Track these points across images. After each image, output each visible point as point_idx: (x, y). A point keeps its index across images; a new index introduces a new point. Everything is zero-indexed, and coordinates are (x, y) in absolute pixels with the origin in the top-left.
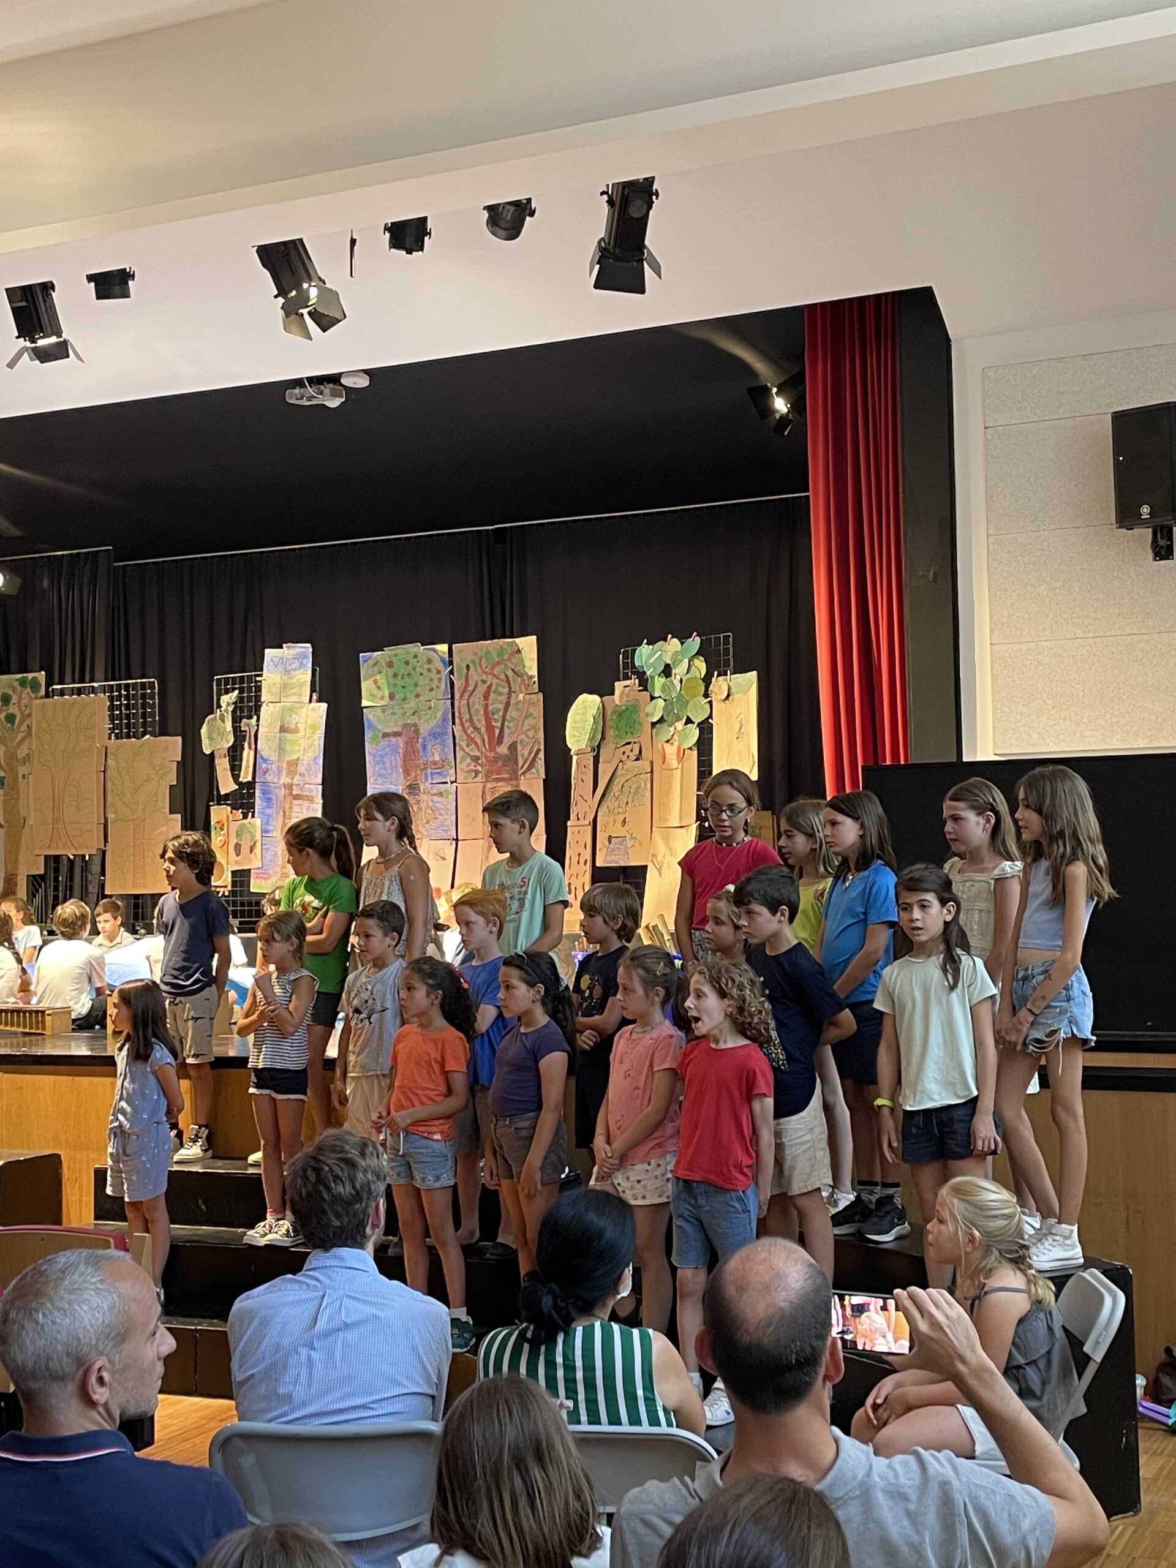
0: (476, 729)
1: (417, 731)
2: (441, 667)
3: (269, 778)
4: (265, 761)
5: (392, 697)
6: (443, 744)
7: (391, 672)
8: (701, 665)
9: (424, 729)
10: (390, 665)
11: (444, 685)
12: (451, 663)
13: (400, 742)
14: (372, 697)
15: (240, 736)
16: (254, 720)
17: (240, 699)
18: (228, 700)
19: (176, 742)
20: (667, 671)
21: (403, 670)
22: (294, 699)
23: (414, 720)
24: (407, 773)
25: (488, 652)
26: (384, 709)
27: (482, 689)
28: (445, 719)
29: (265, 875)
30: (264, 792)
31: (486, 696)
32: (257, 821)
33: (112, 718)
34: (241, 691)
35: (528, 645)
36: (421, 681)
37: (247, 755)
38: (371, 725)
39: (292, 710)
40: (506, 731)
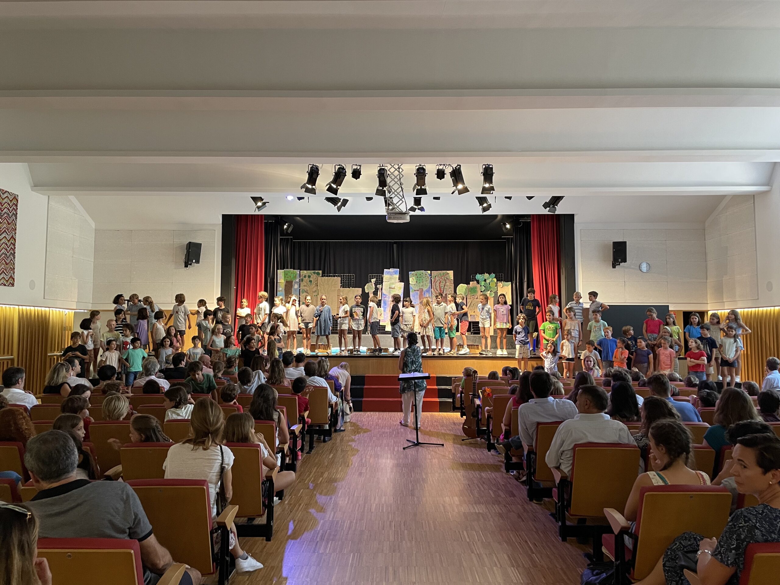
0: (437, 290)
1: (422, 290)
2: (429, 276)
3: (386, 299)
4: (385, 295)
5: (416, 282)
6: (429, 293)
7: (416, 276)
8: (495, 280)
9: (425, 289)
10: (416, 275)
11: (429, 280)
12: (431, 275)
13: (419, 292)
14: (412, 282)
15: (377, 289)
16: (381, 286)
17: (377, 280)
18: (373, 280)
19: (360, 290)
20: (485, 280)
21: (419, 276)
22: (393, 281)
23: (422, 287)
24: (420, 299)
25: (440, 274)
26: (415, 285)
27: (439, 281)
28: (429, 288)
29: (384, 321)
30: (384, 302)
31: (440, 283)
32: (382, 309)
33: (341, 284)
34: (377, 278)
35: (451, 273)
36: (424, 279)
37: (379, 293)
38: (411, 288)
39: (393, 284)
40: (444, 291)
